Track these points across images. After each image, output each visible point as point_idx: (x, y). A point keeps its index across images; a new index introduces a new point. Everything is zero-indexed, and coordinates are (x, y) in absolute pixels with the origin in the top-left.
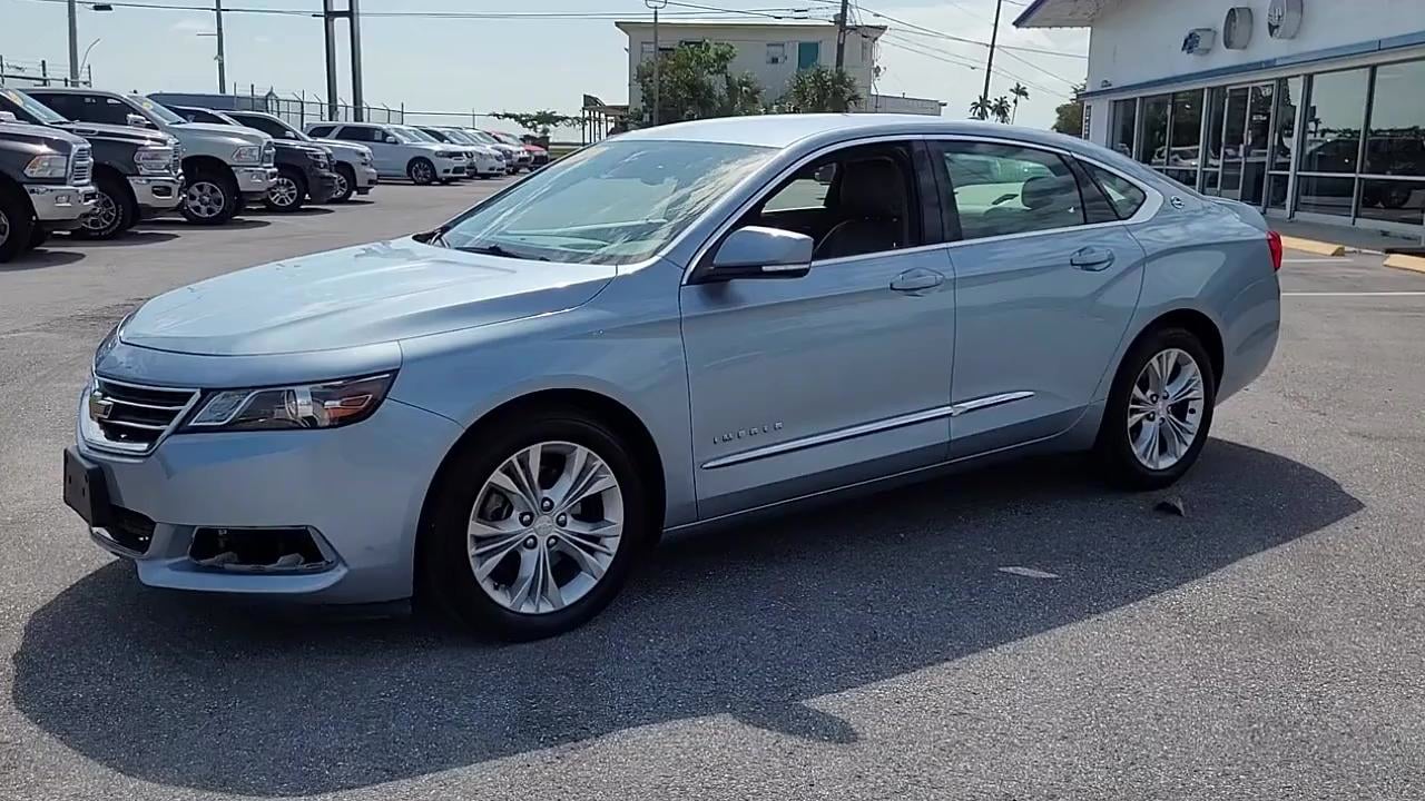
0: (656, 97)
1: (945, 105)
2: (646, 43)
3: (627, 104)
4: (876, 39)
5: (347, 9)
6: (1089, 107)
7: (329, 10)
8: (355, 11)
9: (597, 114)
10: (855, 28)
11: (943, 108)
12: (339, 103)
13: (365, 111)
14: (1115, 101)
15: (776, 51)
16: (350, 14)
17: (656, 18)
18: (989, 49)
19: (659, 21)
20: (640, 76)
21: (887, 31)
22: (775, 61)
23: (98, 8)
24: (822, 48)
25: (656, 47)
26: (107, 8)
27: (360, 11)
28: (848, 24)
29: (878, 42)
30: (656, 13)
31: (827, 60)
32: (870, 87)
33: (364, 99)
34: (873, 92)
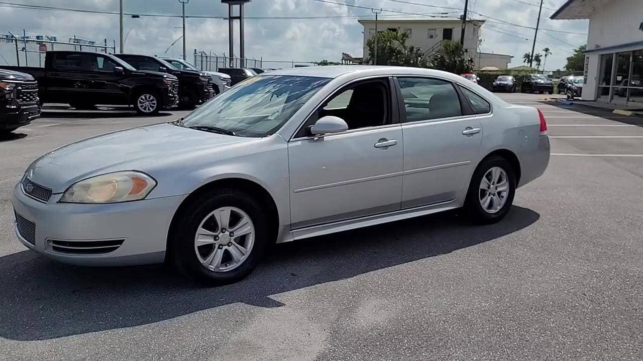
0: (376, 54)
1: (513, 57)
2: (371, 29)
3: (362, 57)
4: (480, 26)
5: (239, 16)
6: (588, 58)
7: (231, 16)
8: (242, 16)
9: (348, 61)
10: (470, 21)
11: (512, 58)
12: (234, 57)
13: (245, 61)
14: (602, 55)
15: (432, 33)
16: (240, 18)
17: (376, 18)
18: (535, 31)
19: (378, 19)
20: (369, 44)
21: (485, 23)
22: (432, 37)
23: (134, 16)
24: (454, 31)
25: (376, 31)
26: (138, 17)
27: (245, 17)
28: (467, 19)
29: (481, 28)
30: (377, 15)
31: (456, 36)
32: (477, 49)
33: (245, 55)
34: (478, 51)
